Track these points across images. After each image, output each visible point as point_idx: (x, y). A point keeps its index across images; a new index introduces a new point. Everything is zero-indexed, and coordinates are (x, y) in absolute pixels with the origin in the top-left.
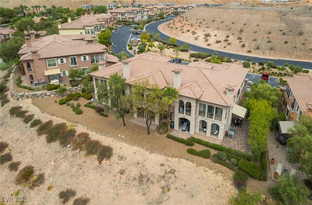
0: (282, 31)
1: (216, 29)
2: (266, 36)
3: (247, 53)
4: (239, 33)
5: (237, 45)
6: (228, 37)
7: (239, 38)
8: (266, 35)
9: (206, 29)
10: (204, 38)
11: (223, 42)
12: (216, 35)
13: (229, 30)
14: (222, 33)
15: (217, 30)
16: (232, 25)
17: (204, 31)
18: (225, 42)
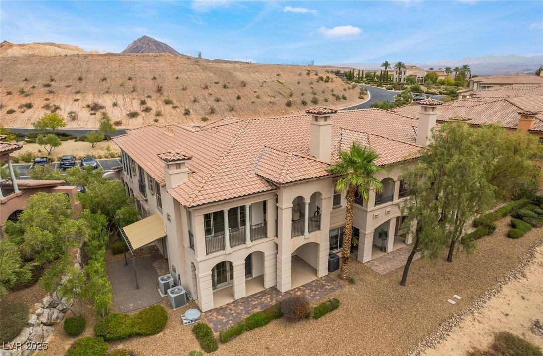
0: (218, 83)
1: (104, 94)
2: (206, 92)
3: (202, 122)
4: (159, 95)
5: (174, 113)
6: (143, 103)
7: (168, 102)
8: (203, 90)
9: (78, 96)
10: (91, 114)
11: (143, 113)
12: (115, 105)
13: (134, 91)
14: (124, 98)
15: (107, 94)
16: (131, 83)
17: (76, 100)
18: (147, 114)
